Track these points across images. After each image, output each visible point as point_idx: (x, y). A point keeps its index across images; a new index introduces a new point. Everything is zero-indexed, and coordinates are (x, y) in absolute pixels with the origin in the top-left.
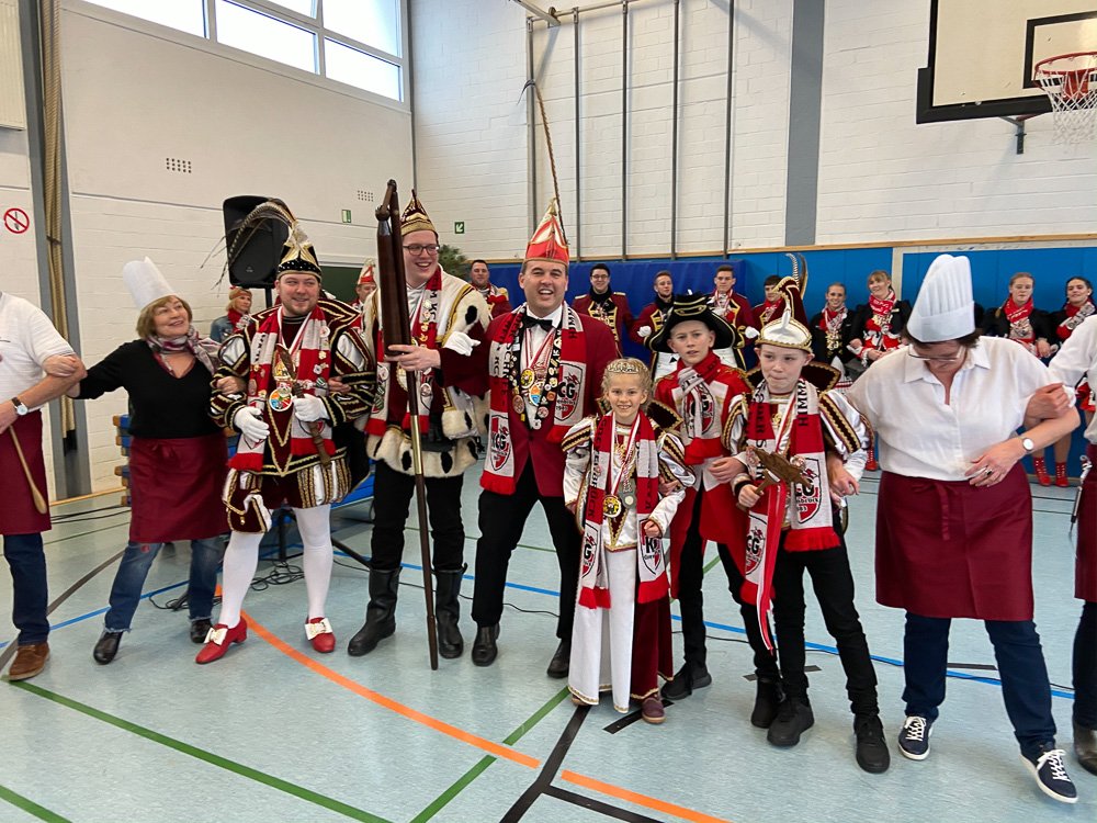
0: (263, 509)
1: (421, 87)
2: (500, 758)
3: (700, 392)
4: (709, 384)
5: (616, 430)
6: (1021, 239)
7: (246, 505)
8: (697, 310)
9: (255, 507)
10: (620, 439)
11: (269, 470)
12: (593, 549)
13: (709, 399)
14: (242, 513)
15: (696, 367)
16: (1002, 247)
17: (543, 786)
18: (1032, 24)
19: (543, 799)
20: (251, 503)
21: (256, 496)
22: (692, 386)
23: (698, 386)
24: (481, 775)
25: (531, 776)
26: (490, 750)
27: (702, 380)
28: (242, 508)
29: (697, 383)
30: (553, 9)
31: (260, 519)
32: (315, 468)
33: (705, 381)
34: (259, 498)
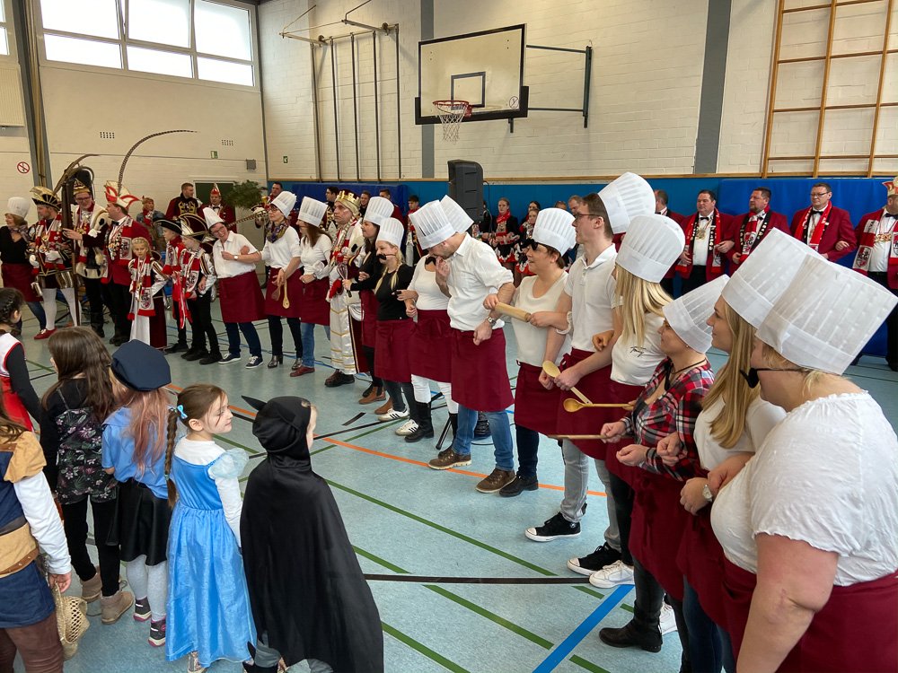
1: (267, 78)
6: (512, 180)
16: (505, 183)
18: (453, 77)
30: (321, 37)
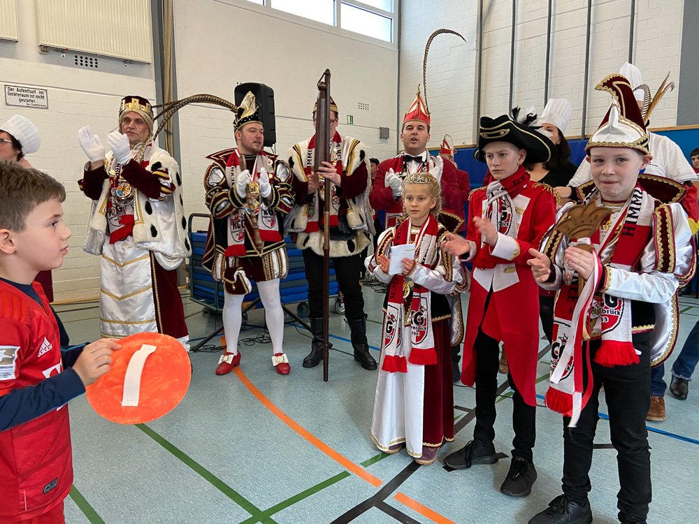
0: (246, 280)
2: (353, 475)
3: (501, 203)
4: (512, 197)
5: (412, 231)
7: (235, 277)
8: (499, 134)
9: (241, 278)
10: (413, 237)
11: (251, 253)
12: (393, 325)
13: (508, 211)
14: (233, 283)
15: (502, 181)
17: (378, 501)
19: (374, 511)
20: (238, 276)
21: (241, 272)
22: (494, 198)
23: (500, 198)
24: (334, 485)
25: (371, 491)
26: (348, 468)
27: (506, 192)
28: (233, 279)
29: (500, 195)
31: (244, 285)
32: (273, 253)
33: (509, 193)
34: (243, 272)
